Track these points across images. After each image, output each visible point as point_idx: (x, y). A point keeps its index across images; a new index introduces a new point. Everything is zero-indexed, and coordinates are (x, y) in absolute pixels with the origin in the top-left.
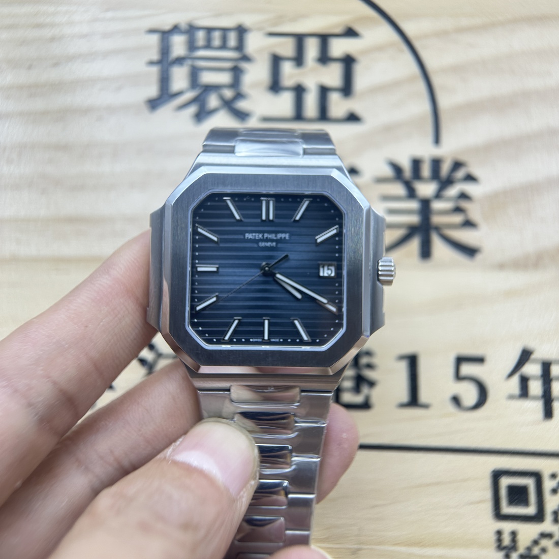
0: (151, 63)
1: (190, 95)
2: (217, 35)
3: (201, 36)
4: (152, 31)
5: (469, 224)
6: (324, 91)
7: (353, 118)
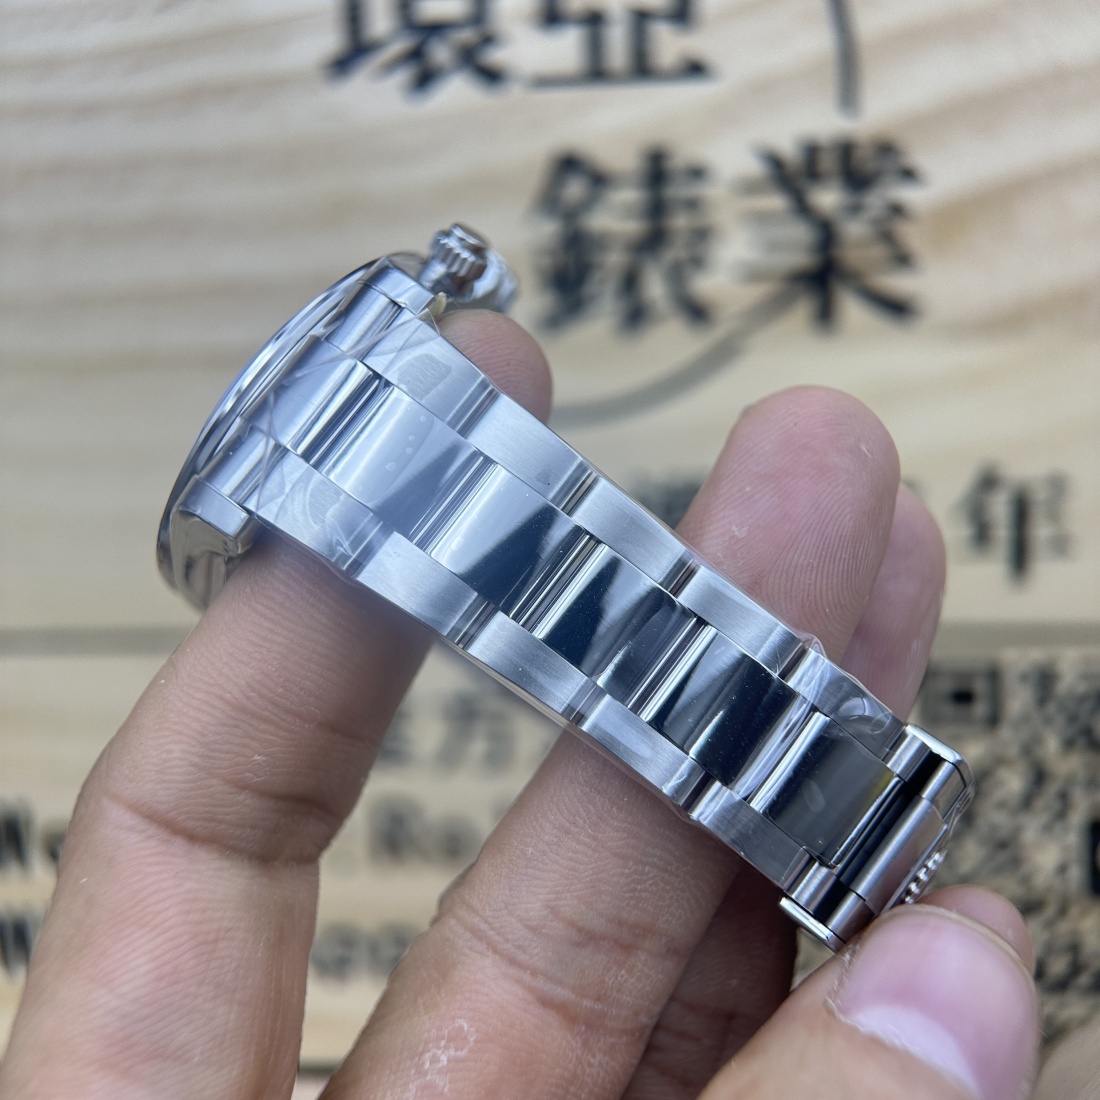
1: (399, 46)
6: (641, 18)
7: (695, 69)
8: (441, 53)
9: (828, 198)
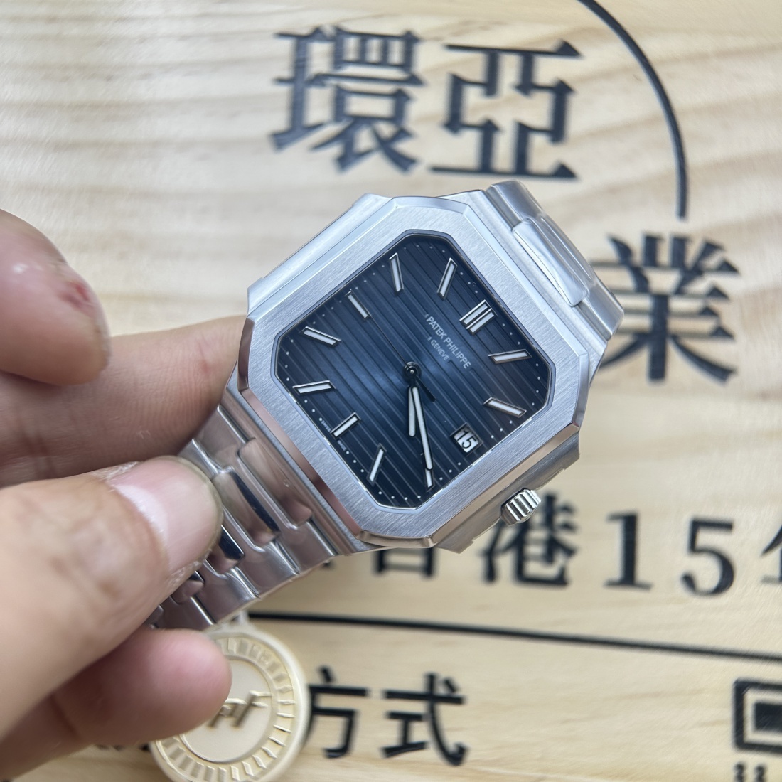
0: (281, 81)
1: (332, 129)
2: (374, 44)
3: (352, 44)
4: (283, 35)
5: (721, 333)
6: (524, 132)
7: (564, 173)
8: (364, 140)
9: (663, 280)
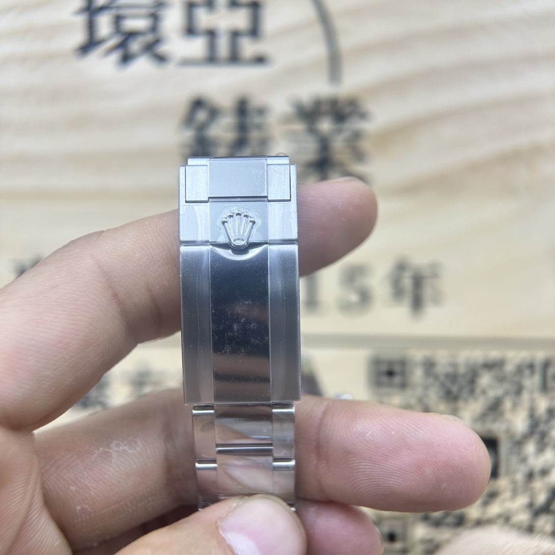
0: (77, 13)
1: (114, 41)
6: (235, 35)
7: (260, 60)
8: (135, 46)
9: (325, 125)
